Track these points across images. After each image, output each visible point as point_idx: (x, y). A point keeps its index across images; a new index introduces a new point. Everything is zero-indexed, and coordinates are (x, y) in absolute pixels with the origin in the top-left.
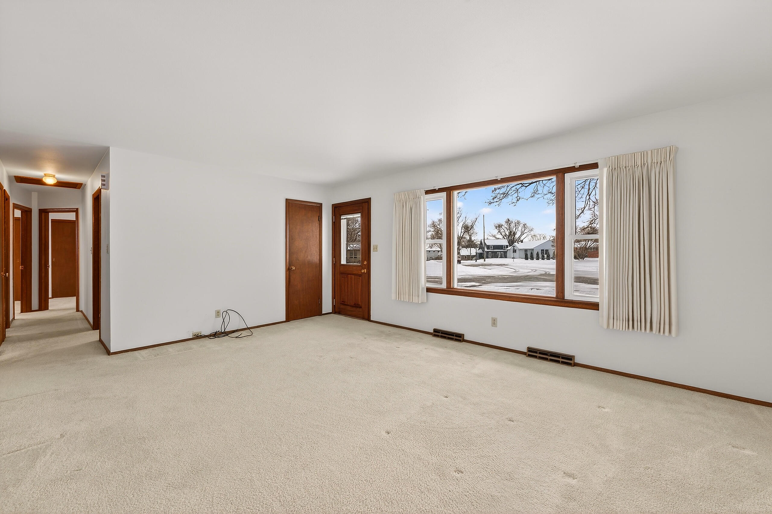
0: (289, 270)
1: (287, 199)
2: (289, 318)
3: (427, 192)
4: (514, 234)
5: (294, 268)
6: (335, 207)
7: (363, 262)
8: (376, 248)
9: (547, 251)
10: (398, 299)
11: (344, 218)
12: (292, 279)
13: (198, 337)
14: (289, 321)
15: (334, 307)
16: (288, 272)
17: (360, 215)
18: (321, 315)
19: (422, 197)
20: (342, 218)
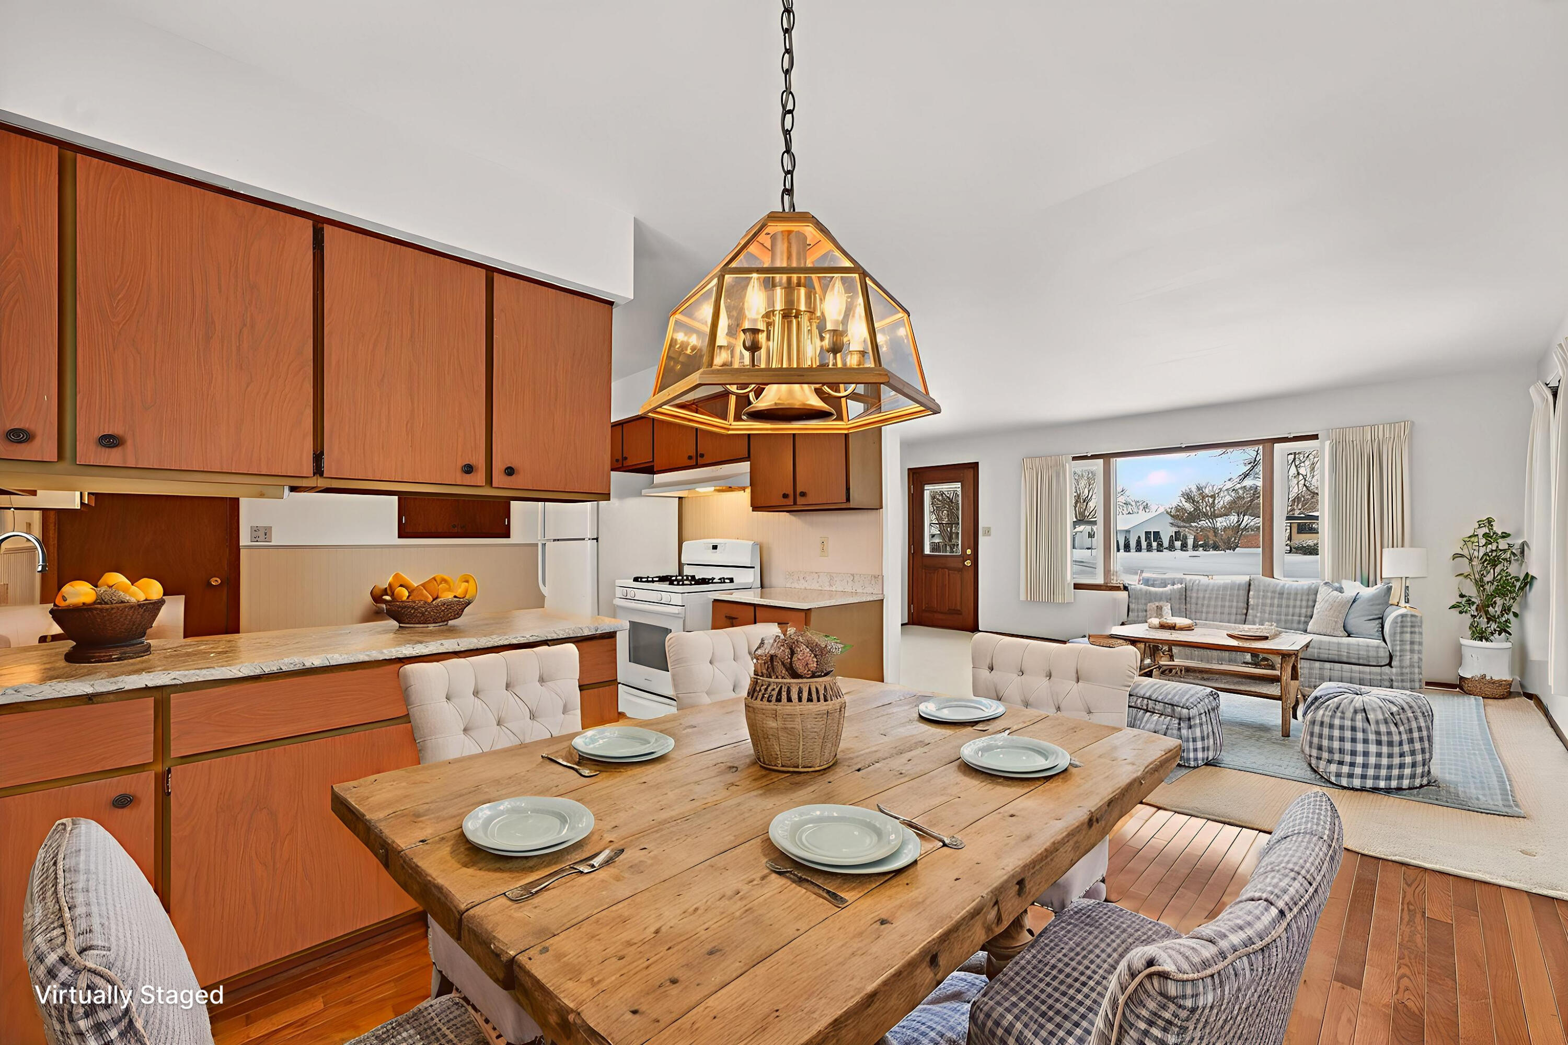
3: (1074, 458)
4: (1086, 501)
6: (913, 473)
7: (964, 550)
8: (988, 532)
9: (1157, 534)
10: (1029, 600)
11: (928, 488)
15: (911, 615)
19: (1067, 464)
20: (925, 488)
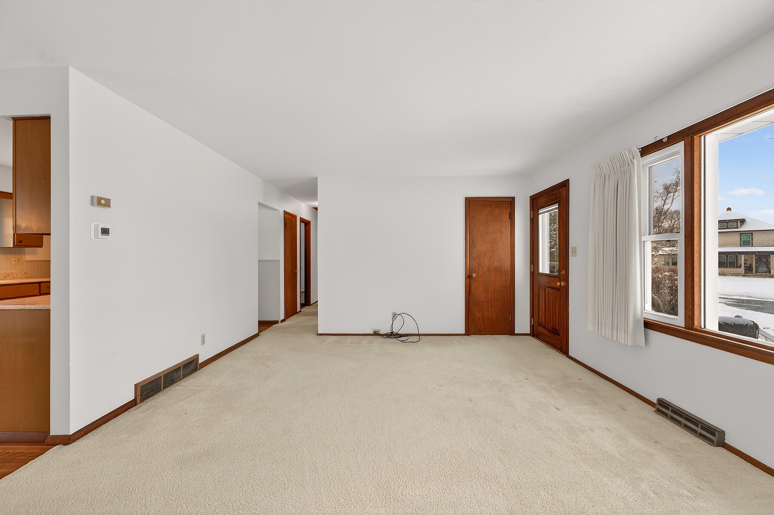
0: (468, 277)
1: (466, 197)
2: (468, 332)
3: (645, 151)
5: (474, 275)
6: (533, 199)
7: (559, 271)
8: (575, 251)
10: (597, 332)
11: (541, 212)
12: (473, 287)
13: (376, 334)
14: (469, 335)
15: (532, 327)
16: (468, 280)
17: (557, 206)
18: (513, 335)
19: (635, 161)
20: (540, 212)
